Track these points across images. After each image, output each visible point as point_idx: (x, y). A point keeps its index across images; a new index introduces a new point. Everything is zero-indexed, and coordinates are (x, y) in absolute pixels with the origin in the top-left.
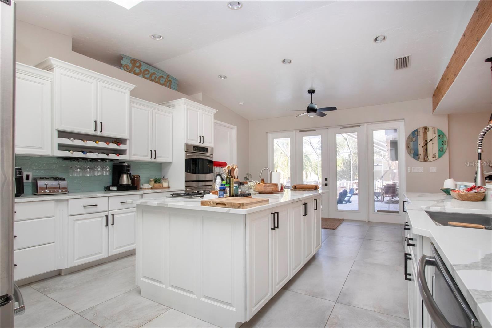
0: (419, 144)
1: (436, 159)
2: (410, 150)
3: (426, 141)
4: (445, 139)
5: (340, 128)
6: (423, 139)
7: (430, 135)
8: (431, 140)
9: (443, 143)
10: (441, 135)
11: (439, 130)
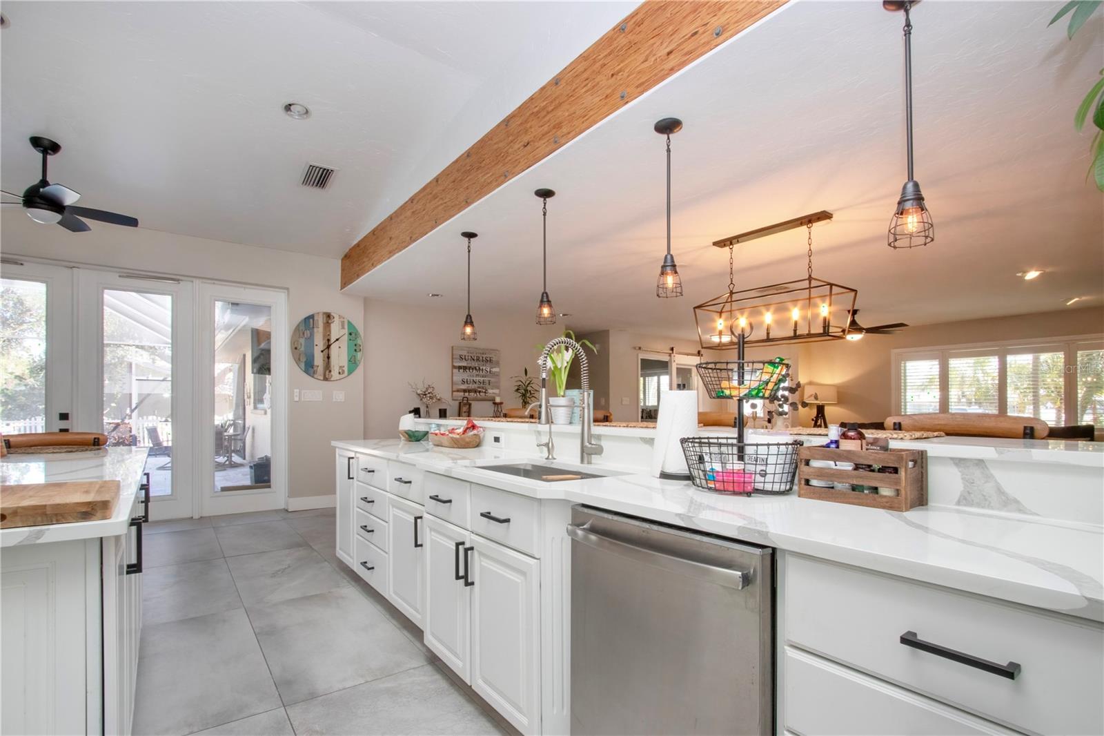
0: (315, 343)
1: (343, 376)
2: (300, 354)
3: (329, 340)
4: (359, 342)
5: (118, 274)
6: (324, 336)
7: (336, 330)
8: (337, 340)
9: (355, 348)
10: (353, 334)
11: (349, 322)
